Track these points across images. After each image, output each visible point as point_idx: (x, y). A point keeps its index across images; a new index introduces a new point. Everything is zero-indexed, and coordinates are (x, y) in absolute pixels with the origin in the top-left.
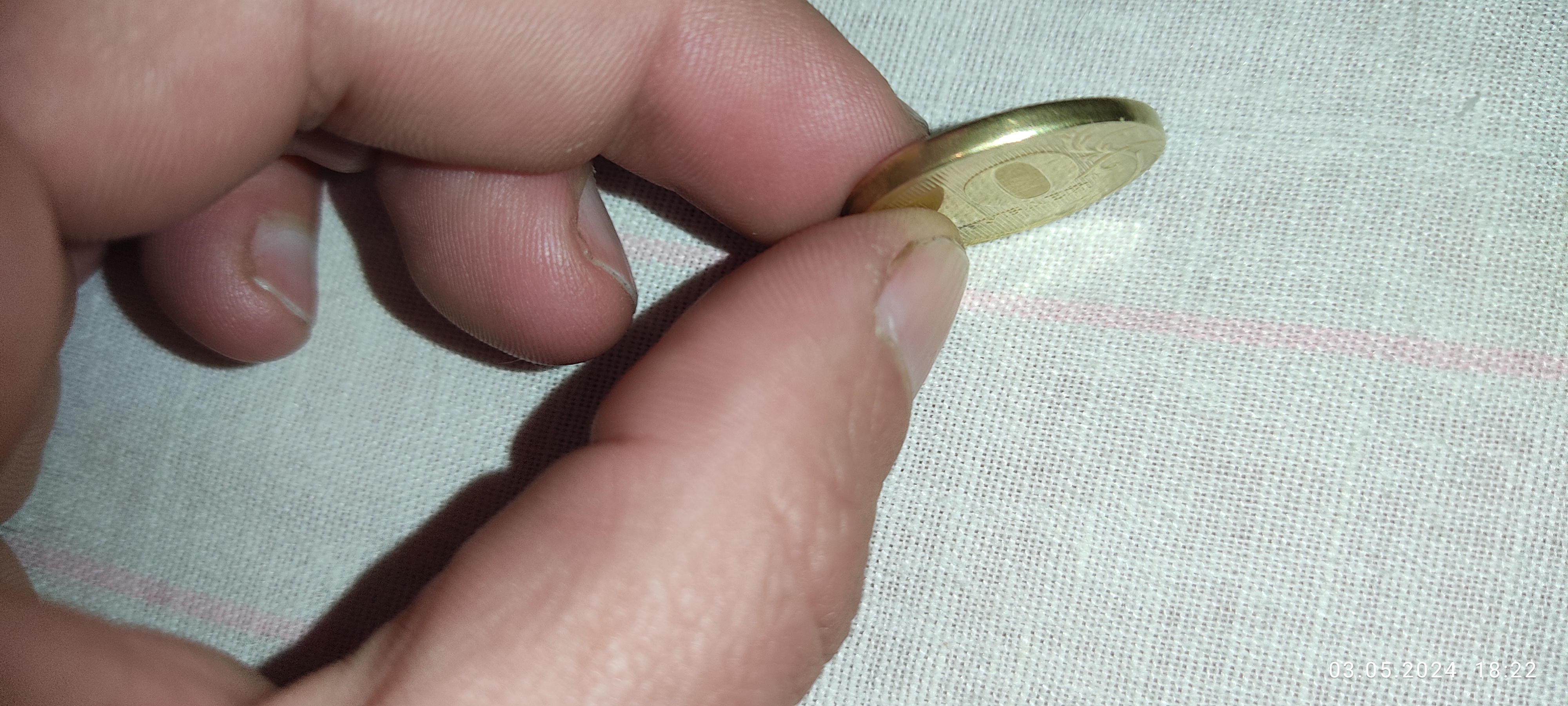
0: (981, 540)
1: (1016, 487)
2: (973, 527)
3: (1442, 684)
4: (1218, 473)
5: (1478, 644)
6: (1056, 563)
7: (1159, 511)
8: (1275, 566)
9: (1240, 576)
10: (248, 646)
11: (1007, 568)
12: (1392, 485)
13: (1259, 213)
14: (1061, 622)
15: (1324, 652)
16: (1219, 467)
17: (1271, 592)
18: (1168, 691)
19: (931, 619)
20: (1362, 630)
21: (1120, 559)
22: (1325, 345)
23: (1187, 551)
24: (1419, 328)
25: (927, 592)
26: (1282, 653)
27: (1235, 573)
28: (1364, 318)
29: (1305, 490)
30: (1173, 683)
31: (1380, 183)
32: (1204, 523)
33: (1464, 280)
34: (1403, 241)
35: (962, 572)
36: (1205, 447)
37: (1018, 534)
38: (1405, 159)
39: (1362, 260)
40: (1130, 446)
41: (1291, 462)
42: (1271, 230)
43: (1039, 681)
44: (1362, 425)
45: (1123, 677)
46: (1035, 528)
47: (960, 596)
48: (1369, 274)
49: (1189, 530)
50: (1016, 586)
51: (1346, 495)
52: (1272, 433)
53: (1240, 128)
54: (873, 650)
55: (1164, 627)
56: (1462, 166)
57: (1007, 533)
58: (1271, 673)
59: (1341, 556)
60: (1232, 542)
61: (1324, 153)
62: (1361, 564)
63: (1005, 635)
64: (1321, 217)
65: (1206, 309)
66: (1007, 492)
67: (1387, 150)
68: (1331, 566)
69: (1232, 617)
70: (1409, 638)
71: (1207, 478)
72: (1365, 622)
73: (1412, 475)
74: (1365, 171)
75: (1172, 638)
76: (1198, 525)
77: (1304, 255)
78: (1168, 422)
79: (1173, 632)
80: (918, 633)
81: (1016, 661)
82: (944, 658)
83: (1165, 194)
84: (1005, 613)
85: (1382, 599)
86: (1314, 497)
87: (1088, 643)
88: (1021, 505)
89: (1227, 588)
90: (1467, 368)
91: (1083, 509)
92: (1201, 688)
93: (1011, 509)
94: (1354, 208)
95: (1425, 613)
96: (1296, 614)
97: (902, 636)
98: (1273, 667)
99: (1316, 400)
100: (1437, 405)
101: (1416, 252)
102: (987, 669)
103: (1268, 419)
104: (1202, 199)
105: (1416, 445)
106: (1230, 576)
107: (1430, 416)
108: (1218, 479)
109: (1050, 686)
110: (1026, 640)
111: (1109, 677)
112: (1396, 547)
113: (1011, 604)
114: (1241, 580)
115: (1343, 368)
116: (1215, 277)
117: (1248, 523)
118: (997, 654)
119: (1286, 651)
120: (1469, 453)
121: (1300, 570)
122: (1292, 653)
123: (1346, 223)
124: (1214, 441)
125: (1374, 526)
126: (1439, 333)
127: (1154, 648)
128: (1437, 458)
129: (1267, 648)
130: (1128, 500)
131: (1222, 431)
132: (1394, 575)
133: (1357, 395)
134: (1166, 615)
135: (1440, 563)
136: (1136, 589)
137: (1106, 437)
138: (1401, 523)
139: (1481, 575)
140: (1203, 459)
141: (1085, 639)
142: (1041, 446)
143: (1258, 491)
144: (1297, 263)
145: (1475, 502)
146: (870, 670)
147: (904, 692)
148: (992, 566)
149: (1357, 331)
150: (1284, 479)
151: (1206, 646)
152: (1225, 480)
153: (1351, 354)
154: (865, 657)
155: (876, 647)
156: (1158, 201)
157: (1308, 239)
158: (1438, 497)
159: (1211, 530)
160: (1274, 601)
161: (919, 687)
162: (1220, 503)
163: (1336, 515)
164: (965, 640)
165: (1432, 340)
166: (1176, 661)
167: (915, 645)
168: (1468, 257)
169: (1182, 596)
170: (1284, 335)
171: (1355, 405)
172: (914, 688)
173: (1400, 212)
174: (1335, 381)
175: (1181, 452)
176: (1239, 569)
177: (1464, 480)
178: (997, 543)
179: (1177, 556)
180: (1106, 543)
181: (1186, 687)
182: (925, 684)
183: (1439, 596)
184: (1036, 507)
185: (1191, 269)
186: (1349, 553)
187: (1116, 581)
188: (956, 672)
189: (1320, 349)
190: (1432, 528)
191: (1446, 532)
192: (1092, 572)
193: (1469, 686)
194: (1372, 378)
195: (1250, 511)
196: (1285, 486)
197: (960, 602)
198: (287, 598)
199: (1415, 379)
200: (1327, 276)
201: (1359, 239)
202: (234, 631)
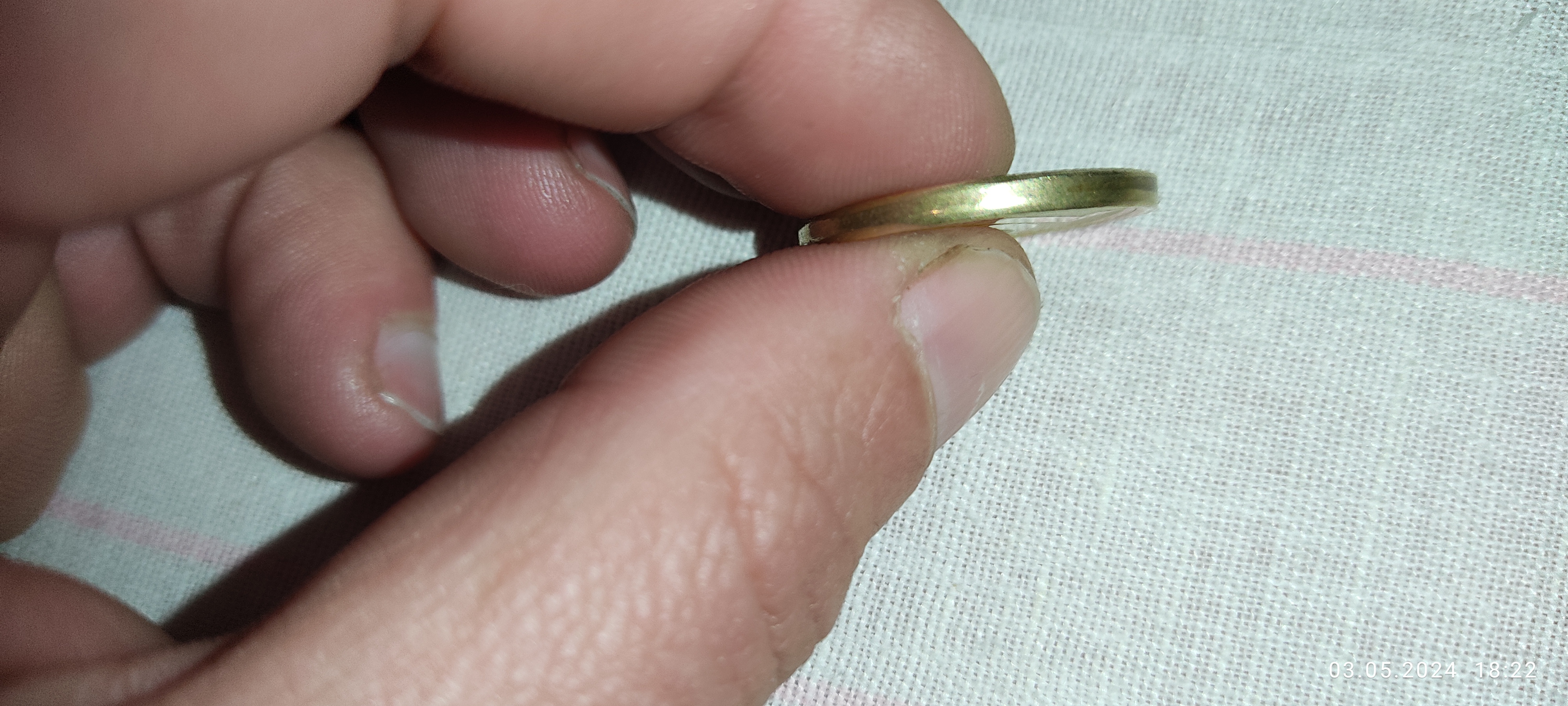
0: (995, 474)
1: (1033, 418)
2: (986, 460)
3: (1496, 635)
4: (1253, 404)
5: (1533, 592)
6: (1077, 498)
7: (1189, 444)
8: (1315, 504)
9: (1277, 514)
10: (188, 573)
11: (1023, 504)
12: (1441, 419)
13: (1302, 130)
14: (1082, 563)
15: (1368, 598)
16: (1254, 397)
17: (1310, 531)
18: (1198, 640)
19: (938, 559)
20: (1410, 574)
21: (1147, 495)
22: (1369, 270)
23: (1219, 487)
24: (1469, 253)
25: (935, 529)
26: (1322, 598)
27: (1272, 511)
28: (1411, 242)
29: (1348, 424)
30: (1204, 630)
31: (1429, 101)
32: (1237, 457)
33: (1517, 204)
34: (1454, 162)
35: (973, 508)
36: (1238, 376)
37: (1036, 467)
38: (1456, 77)
39: (1409, 182)
40: (1157, 376)
41: (1331, 394)
42: (1315, 149)
43: (1057, 627)
44: (1408, 354)
45: (1149, 623)
46: (1054, 461)
47: (972, 533)
48: (1417, 196)
49: (1221, 464)
50: (1032, 523)
51: (1392, 430)
52: (1311, 362)
53: (1283, 41)
54: (875, 591)
55: (1194, 569)
56: (1516, 85)
57: (1023, 466)
58: (1312, 620)
59: (1386, 494)
60: (1268, 478)
61: (1371, 68)
62: (1408, 504)
63: (1020, 576)
64: (1368, 135)
65: (1241, 231)
66: (1023, 423)
67: (1437, 67)
68: (1376, 505)
69: (1268, 558)
70: (1460, 583)
71: (1240, 409)
72: (1413, 565)
73: (1462, 409)
74: (1414, 88)
75: (1203, 581)
76: (1231, 459)
77: (1348, 175)
78: (1198, 351)
79: (1205, 574)
80: (925, 573)
81: (1032, 605)
82: (953, 602)
83: (1201, 109)
84: (1022, 552)
85: (1431, 541)
86: (1357, 431)
87: (1111, 586)
88: (1038, 437)
89: (1262, 528)
90: (1519, 297)
91: (1106, 441)
92: (1235, 635)
93: (1027, 442)
94: (1402, 126)
95: (1476, 557)
96: (1338, 556)
97: (907, 576)
98: (1314, 613)
99: (1359, 329)
100: (1487, 335)
101: (1466, 173)
102: (1001, 613)
103: (1307, 347)
104: (1241, 115)
105: (1465, 377)
106: (1266, 514)
107: (1480, 347)
108: (1252, 410)
109: (1069, 632)
110: (1043, 583)
111: (1134, 623)
112: (1446, 485)
113: (1028, 543)
114: (1278, 519)
115: (1388, 294)
116: (1252, 198)
117: (1285, 458)
118: (1011, 597)
119: (1327, 596)
120: (1521, 386)
121: (1342, 508)
122: (1334, 599)
123: (1394, 143)
124: (1248, 371)
125: (1422, 462)
126: (1490, 259)
127: (1183, 591)
128: (1487, 391)
129: (1307, 592)
130: (1155, 432)
131: (1257, 360)
132: (1443, 515)
133: (1403, 323)
134: (1196, 556)
135: (1492, 504)
136: (1164, 527)
137: (1130, 366)
138: (1451, 460)
139: (1537, 518)
140: (1236, 389)
141: (1108, 582)
142: (1060, 375)
143: (1297, 423)
144: (1341, 184)
145: (1528, 438)
146: (871, 613)
147: (908, 638)
148: (1006, 501)
149: (1403, 256)
150: (1324, 411)
151: (1241, 590)
152: (1260, 412)
153: (1396, 280)
154: (865, 598)
155: (878, 588)
156: (1194, 116)
157: (1353, 158)
158: (1489, 432)
159: (1245, 465)
160: (1314, 541)
161: (925, 633)
162: (1255, 436)
163: (1380, 450)
164: (977, 582)
165: (1483, 266)
166: (1208, 606)
167: (921, 587)
168: (1521, 180)
169: (1214, 535)
170: (1326, 259)
171: (1401, 335)
172: (919, 634)
173: (1450, 132)
174: (1380, 308)
175: (1213, 382)
176: (1276, 507)
177: (1516, 414)
178: (1012, 477)
179: (1208, 491)
180: (1131, 478)
181: (1218, 635)
182: (931, 630)
183: (1491, 538)
184: (1055, 440)
185: (1227, 189)
186: (1395, 491)
187: (1141, 519)
188: (966, 617)
189: (1363, 274)
190: (1483, 465)
191: (1498, 469)
192: (1116, 508)
193: (1525, 636)
194: (1419, 305)
195: (1288, 446)
196: (1325, 419)
197: (971, 540)
198: (233, 522)
199: (1464, 307)
200: (1372, 197)
201: (1407, 159)
202: (174, 557)
